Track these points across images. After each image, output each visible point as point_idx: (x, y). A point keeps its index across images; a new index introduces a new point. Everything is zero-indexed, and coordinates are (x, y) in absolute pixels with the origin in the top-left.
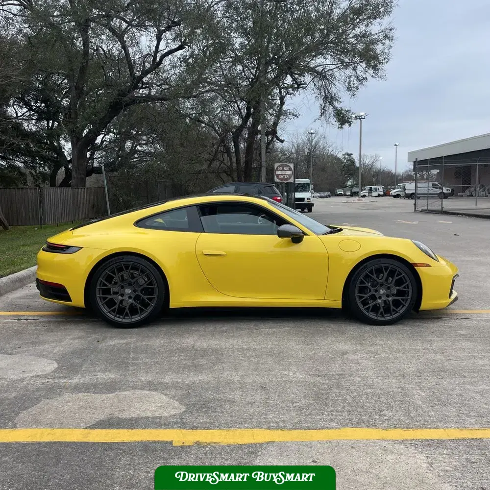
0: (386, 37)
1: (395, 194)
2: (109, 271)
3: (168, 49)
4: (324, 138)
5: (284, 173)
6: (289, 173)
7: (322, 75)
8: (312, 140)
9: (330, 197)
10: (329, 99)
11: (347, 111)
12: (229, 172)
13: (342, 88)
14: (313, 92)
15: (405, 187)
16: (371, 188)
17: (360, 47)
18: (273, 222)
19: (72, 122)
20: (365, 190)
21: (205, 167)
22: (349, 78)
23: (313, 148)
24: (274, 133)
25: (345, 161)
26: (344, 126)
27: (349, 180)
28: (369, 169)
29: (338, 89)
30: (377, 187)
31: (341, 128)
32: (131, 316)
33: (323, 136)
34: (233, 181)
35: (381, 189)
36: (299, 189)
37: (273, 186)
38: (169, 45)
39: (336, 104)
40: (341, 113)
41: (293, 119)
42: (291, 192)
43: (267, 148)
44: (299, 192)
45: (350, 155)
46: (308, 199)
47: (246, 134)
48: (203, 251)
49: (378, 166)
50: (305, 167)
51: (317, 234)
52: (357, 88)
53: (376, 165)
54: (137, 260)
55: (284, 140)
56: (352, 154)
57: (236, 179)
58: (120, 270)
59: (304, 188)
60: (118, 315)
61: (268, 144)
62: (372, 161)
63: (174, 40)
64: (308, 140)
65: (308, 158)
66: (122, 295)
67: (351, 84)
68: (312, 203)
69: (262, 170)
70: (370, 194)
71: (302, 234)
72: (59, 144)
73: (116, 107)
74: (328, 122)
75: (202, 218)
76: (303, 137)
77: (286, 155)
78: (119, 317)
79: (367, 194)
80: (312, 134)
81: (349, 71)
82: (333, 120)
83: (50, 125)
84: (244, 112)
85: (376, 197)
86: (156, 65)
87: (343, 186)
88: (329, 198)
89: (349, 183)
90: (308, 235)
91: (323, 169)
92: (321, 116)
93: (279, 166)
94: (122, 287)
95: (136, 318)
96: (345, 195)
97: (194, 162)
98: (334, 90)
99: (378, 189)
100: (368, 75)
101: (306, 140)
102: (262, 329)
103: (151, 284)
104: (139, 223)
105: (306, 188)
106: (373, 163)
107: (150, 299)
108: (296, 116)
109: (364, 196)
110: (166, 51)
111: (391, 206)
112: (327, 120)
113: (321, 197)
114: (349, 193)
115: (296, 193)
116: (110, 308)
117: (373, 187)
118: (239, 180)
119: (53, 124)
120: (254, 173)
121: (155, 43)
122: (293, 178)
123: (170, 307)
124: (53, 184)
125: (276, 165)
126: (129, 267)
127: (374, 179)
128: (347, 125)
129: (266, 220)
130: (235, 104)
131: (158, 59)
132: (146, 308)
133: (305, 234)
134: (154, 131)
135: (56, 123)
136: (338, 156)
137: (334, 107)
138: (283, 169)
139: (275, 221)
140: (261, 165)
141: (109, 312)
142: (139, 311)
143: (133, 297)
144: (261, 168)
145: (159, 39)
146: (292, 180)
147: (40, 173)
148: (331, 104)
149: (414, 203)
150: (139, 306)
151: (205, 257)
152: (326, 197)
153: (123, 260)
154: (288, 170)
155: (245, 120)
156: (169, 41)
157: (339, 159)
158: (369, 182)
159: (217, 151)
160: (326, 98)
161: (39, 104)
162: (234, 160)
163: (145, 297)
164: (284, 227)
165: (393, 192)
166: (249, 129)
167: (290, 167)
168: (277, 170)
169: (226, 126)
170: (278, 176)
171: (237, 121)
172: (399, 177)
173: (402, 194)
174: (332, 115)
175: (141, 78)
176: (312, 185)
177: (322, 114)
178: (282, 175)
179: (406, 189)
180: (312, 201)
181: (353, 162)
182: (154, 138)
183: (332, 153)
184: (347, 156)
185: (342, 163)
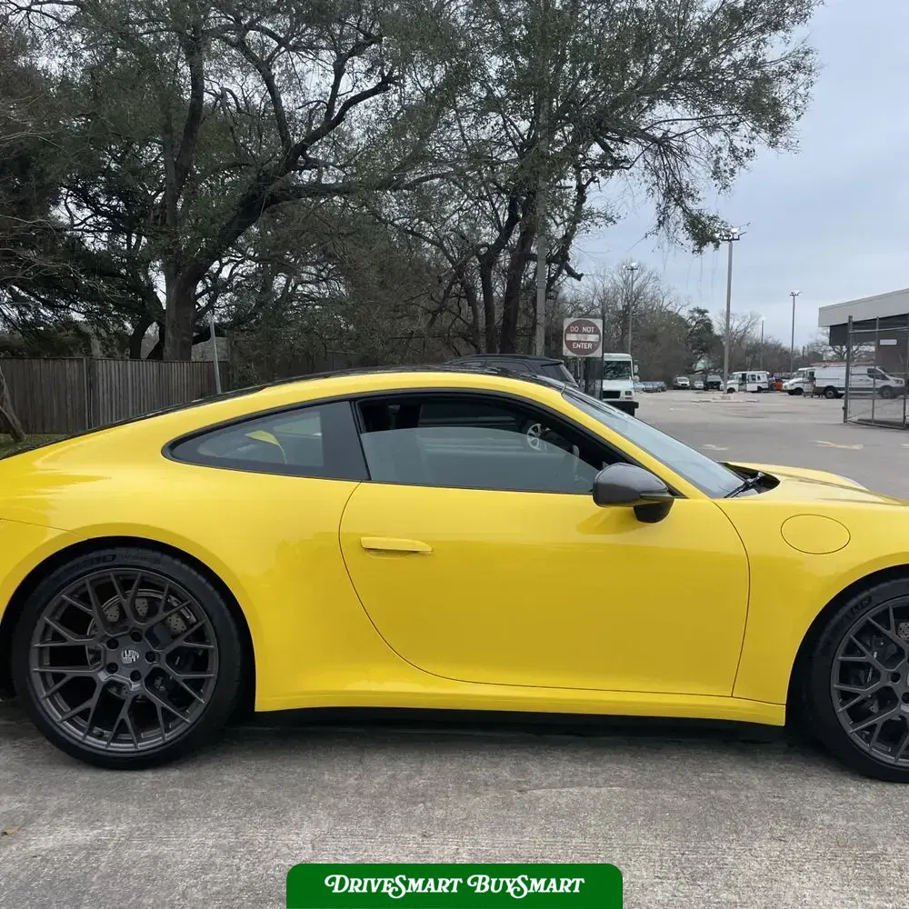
0: (797, 67)
1: (793, 388)
2: (71, 595)
3: (356, 92)
4: (657, 279)
5: (583, 340)
6: (593, 338)
7: (662, 146)
8: (633, 282)
9: (663, 390)
10: (676, 193)
11: (712, 218)
12: (470, 336)
13: (703, 172)
14: (642, 179)
15: (812, 374)
16: (744, 376)
17: (742, 86)
18: (571, 451)
19: (166, 232)
20: (732, 379)
21: (422, 324)
22: (716, 153)
23: (633, 298)
24: (562, 259)
25: (694, 323)
26: (705, 249)
27: (699, 359)
28: (738, 340)
29: (695, 173)
30: (756, 373)
31: (700, 251)
32: (137, 734)
33: (654, 275)
34: (479, 352)
35: (763, 377)
36: (609, 374)
37: (561, 363)
38: (359, 83)
39: (689, 203)
40: (700, 222)
41: (604, 226)
42: (594, 378)
43: (548, 289)
44: (609, 379)
45: (702, 312)
46: (626, 393)
47: (504, 259)
48: (363, 539)
49: (755, 334)
50: (617, 334)
51: (712, 495)
52: (732, 171)
53: (753, 333)
54: (157, 561)
55: (582, 275)
56: (706, 311)
57: (484, 350)
58: (105, 591)
59: (619, 370)
60: (97, 730)
61: (551, 281)
62: (745, 324)
63: (369, 72)
64: (625, 282)
65: (624, 316)
66: (112, 668)
67: (722, 163)
68: (635, 400)
69: (538, 333)
70: (743, 387)
71: (668, 495)
72: (148, 278)
73: (252, 207)
74: (672, 240)
75: (366, 437)
76: (616, 277)
77: (581, 309)
78: (100, 736)
79: (736, 387)
80: (632, 269)
81: (716, 139)
82: (683, 235)
83: (134, 241)
84: (504, 217)
85: (753, 392)
86: (332, 122)
87: (690, 372)
88: (662, 393)
89: (700, 365)
90: (685, 497)
91: (653, 338)
92: (659, 226)
93: (573, 324)
94: (113, 644)
95: (151, 741)
96: (692, 388)
97: (400, 314)
98: (685, 177)
99: (759, 378)
100: (755, 145)
101: (619, 281)
102: (537, 787)
103: (200, 636)
104: (179, 449)
105: (621, 371)
106: (746, 328)
107: (198, 685)
108: (610, 220)
109: (731, 390)
110: (352, 94)
111: (787, 410)
112: (671, 235)
113: (648, 391)
114: (699, 384)
115: (605, 381)
116: (73, 706)
117: (749, 373)
118: (491, 350)
119: (139, 241)
120: (521, 341)
121: (331, 78)
122: (600, 349)
123: (256, 710)
124: (135, 355)
125: (567, 322)
126: (133, 581)
127: (749, 359)
128: (711, 245)
129: (550, 445)
130: (487, 204)
131: (337, 110)
132: (183, 712)
133: (674, 493)
134: (330, 257)
135: (144, 239)
136: (680, 314)
137: (684, 211)
138: (581, 329)
139: (576, 448)
140: (535, 323)
141: (70, 720)
142: (161, 719)
143: (145, 673)
144: (534, 328)
145: (339, 73)
146: (598, 353)
147: (115, 333)
148: (679, 202)
149: (843, 405)
150: (160, 703)
151: (368, 554)
152: (655, 391)
153: (115, 562)
154: (590, 333)
155: (506, 232)
156: (360, 76)
157: (681, 320)
158: (740, 365)
159: (447, 292)
160: (668, 192)
161: (114, 203)
162: (481, 312)
163: (180, 677)
164: (613, 473)
165: (788, 384)
166: (511, 251)
167: (595, 326)
168: (568, 331)
169: (467, 243)
170: (570, 343)
171: (488, 234)
172: (797, 356)
173: (806, 388)
174: (681, 225)
175: (301, 149)
176: (636, 366)
177: (661, 223)
178: (577, 342)
179: (815, 379)
180: (636, 398)
181: (709, 326)
182: (330, 271)
183: (669, 308)
184: (697, 315)
185: (688, 327)
